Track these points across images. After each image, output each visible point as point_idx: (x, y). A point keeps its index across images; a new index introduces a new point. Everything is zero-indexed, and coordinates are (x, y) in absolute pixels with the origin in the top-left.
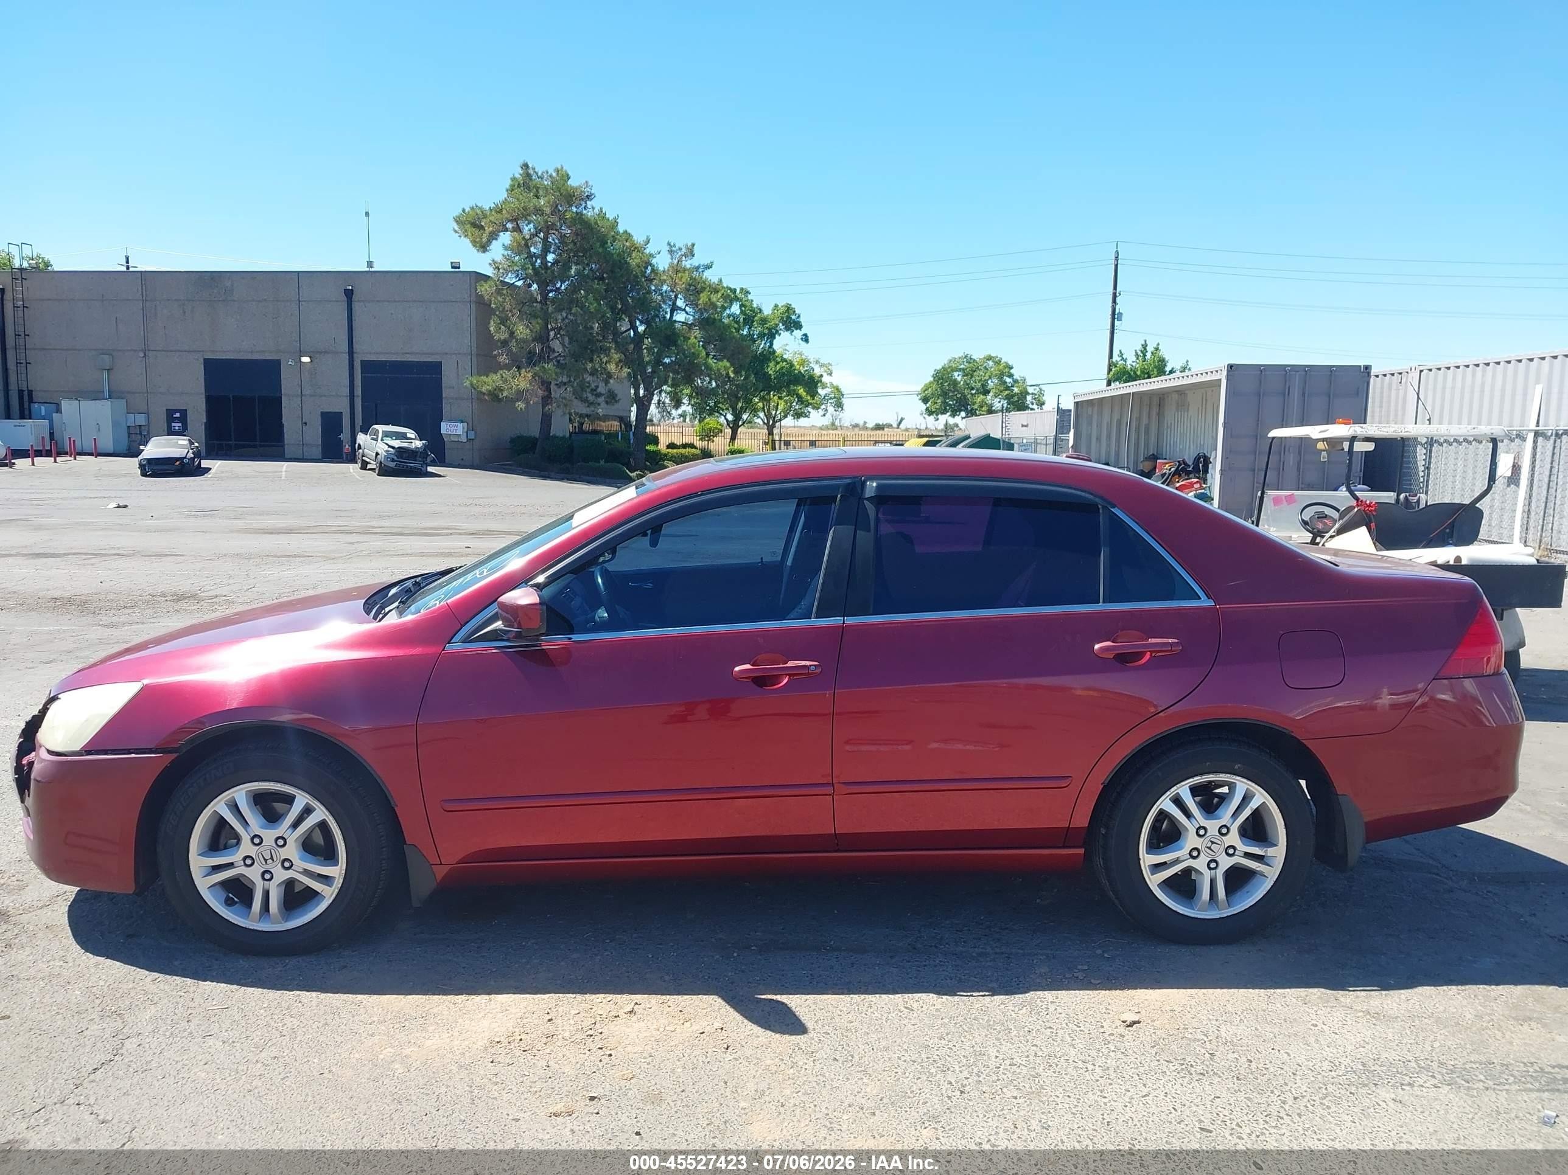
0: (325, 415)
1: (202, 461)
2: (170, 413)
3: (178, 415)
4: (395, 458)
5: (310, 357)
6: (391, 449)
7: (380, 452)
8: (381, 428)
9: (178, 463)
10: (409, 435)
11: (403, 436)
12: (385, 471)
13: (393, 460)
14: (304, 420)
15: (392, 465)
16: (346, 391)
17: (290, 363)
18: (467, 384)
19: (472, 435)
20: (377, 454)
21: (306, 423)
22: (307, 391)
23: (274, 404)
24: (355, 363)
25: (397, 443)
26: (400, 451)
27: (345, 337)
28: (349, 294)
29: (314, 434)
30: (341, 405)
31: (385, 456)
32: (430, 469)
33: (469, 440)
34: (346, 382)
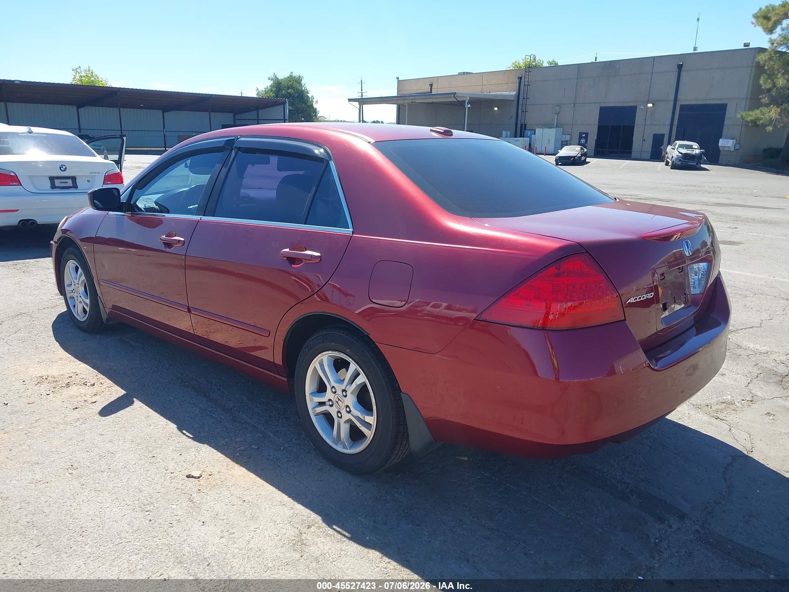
0: (655, 136)
1: (587, 158)
2: (581, 134)
3: (584, 135)
4: (682, 159)
5: (653, 104)
6: (680, 154)
7: (674, 156)
8: (678, 142)
9: (572, 159)
10: (694, 147)
11: (691, 147)
12: (675, 167)
13: (680, 161)
14: (644, 138)
15: (679, 163)
16: (669, 122)
17: (641, 108)
18: (739, 116)
19: (738, 147)
20: (673, 157)
21: (645, 140)
22: (648, 123)
23: (630, 130)
24: (677, 106)
25: (684, 151)
26: (685, 156)
27: (673, 92)
28: (680, 67)
29: (648, 146)
30: (665, 131)
31: (676, 158)
32: (702, 166)
33: (735, 150)
34: (670, 116)
